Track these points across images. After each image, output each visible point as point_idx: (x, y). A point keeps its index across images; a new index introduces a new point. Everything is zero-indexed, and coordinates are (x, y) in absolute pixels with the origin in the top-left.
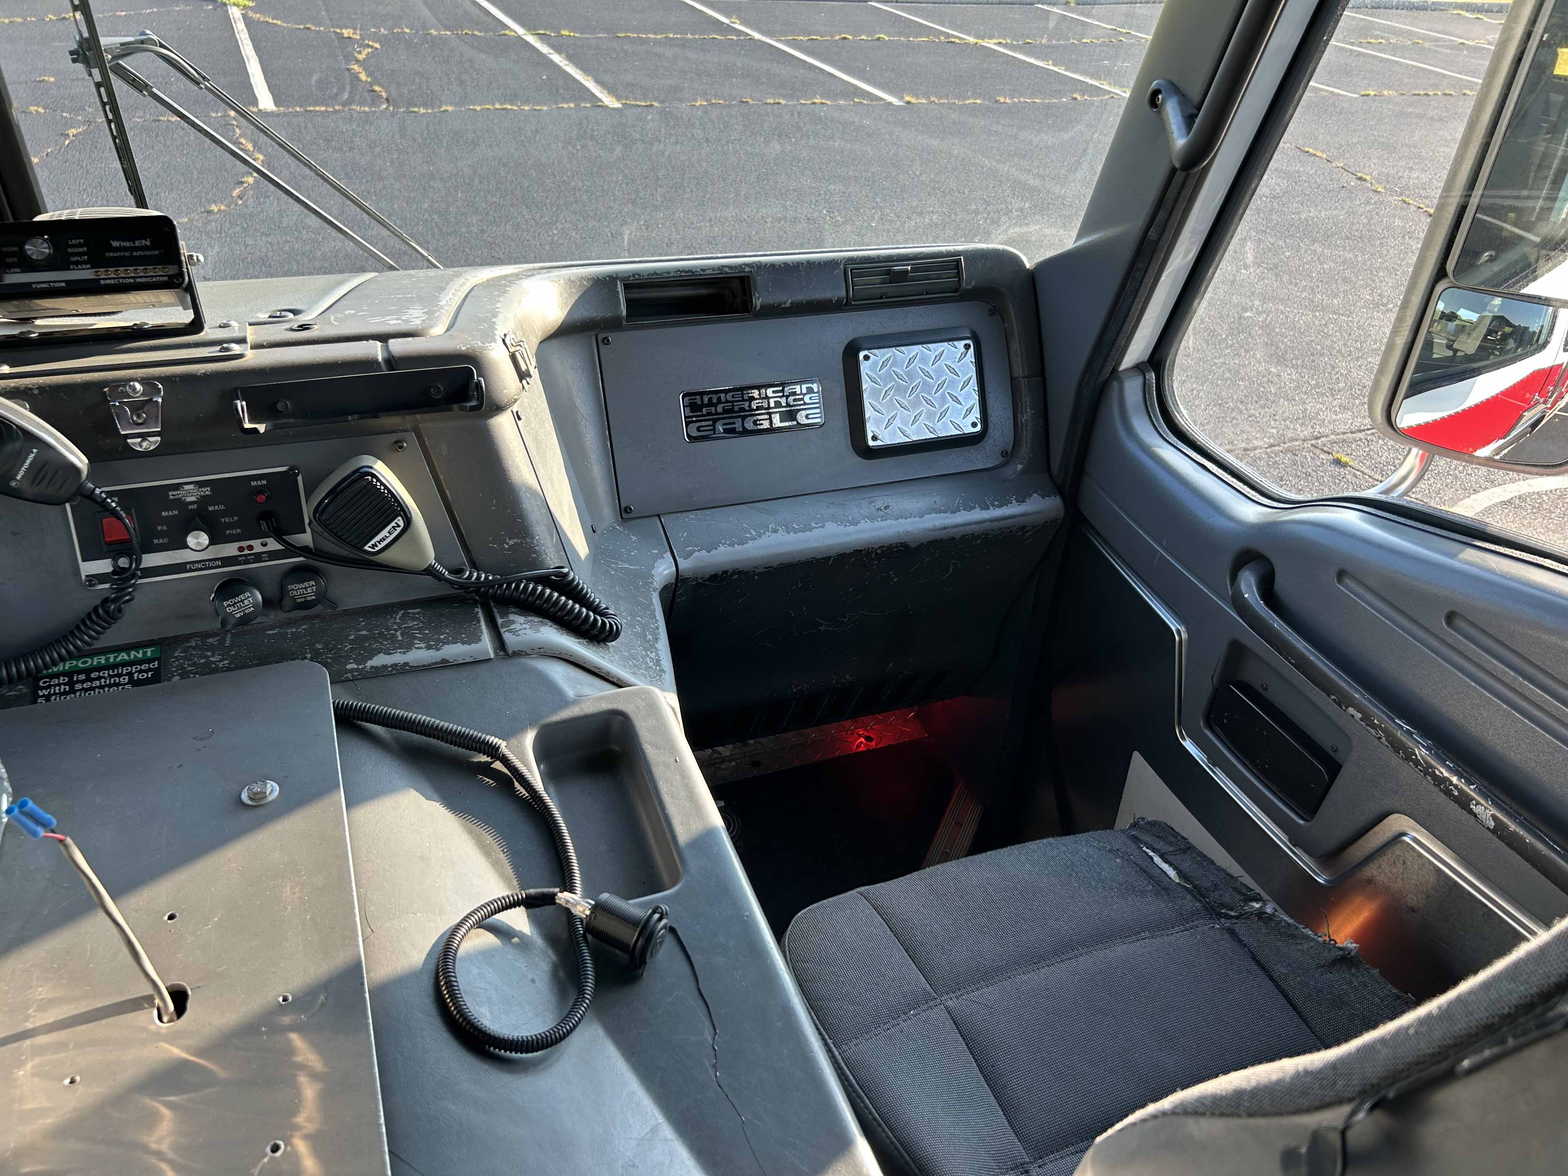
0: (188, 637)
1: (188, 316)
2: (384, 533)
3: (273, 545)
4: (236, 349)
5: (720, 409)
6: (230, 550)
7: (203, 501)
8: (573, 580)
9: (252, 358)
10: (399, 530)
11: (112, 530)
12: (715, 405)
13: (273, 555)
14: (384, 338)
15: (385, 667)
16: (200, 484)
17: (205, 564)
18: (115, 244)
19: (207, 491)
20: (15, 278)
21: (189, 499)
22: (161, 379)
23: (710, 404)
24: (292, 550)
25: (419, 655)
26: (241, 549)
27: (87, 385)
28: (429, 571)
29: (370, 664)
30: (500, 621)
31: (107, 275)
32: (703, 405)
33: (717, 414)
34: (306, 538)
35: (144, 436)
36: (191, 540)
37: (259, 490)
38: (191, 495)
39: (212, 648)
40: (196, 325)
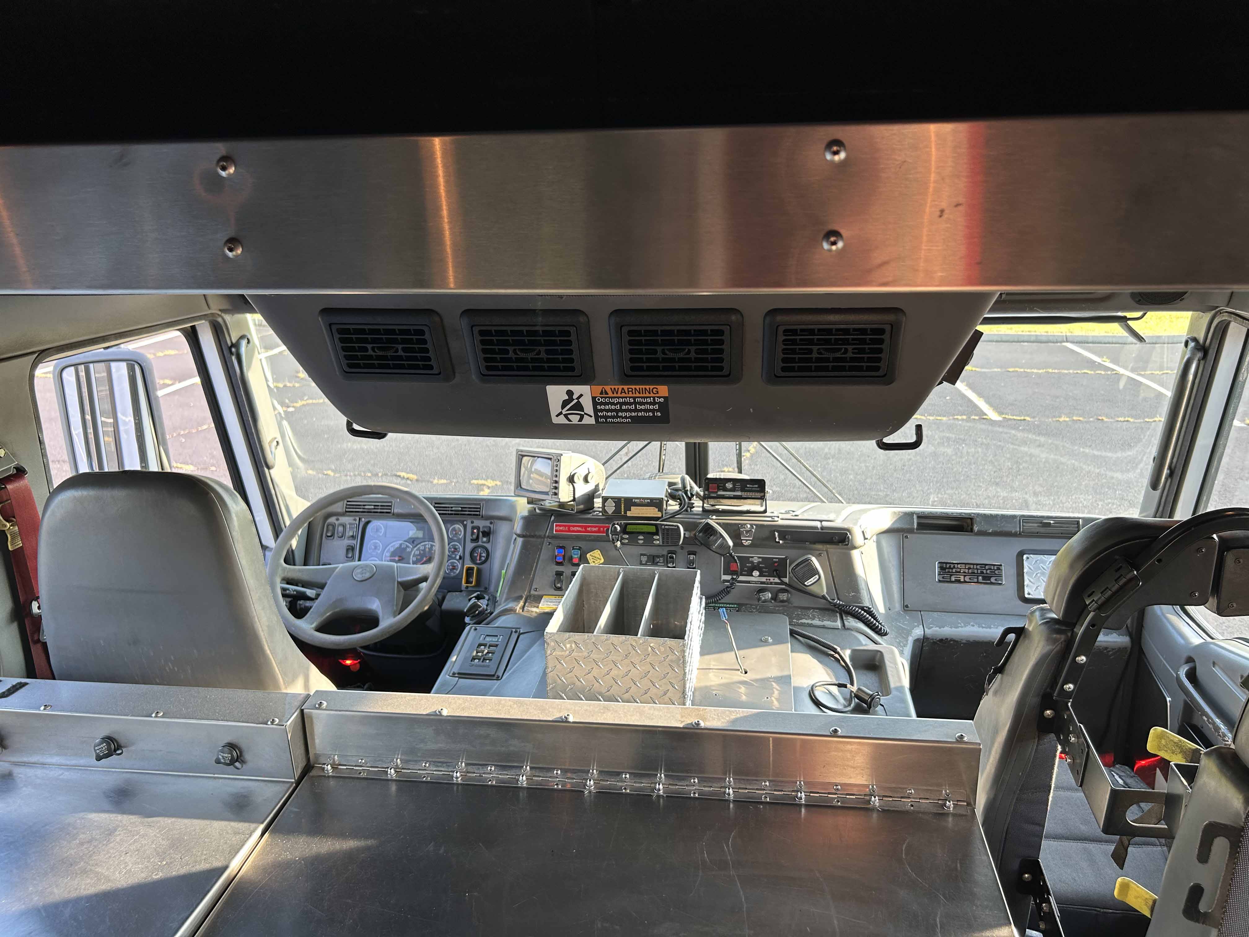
0: (747, 604)
1: (762, 509)
2: (812, 579)
3: (777, 580)
4: (776, 519)
5: (954, 570)
6: (763, 579)
7: (759, 563)
8: (872, 611)
9: (781, 522)
10: (816, 579)
11: (733, 567)
12: (952, 569)
13: (776, 583)
14: (821, 521)
15: (805, 623)
16: (759, 558)
17: (756, 582)
18: (748, 486)
19: (760, 560)
20: (721, 493)
21: (755, 561)
22: (755, 525)
23: (950, 568)
24: (783, 583)
25: (816, 622)
26: (767, 580)
27: (735, 524)
28: (824, 597)
29: (800, 621)
30: (844, 618)
31: (744, 494)
32: (946, 568)
33: (952, 572)
34: (786, 580)
35: (747, 540)
36: (754, 574)
37: (776, 562)
38: (756, 560)
39: (754, 609)
40: (765, 511)
